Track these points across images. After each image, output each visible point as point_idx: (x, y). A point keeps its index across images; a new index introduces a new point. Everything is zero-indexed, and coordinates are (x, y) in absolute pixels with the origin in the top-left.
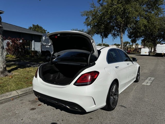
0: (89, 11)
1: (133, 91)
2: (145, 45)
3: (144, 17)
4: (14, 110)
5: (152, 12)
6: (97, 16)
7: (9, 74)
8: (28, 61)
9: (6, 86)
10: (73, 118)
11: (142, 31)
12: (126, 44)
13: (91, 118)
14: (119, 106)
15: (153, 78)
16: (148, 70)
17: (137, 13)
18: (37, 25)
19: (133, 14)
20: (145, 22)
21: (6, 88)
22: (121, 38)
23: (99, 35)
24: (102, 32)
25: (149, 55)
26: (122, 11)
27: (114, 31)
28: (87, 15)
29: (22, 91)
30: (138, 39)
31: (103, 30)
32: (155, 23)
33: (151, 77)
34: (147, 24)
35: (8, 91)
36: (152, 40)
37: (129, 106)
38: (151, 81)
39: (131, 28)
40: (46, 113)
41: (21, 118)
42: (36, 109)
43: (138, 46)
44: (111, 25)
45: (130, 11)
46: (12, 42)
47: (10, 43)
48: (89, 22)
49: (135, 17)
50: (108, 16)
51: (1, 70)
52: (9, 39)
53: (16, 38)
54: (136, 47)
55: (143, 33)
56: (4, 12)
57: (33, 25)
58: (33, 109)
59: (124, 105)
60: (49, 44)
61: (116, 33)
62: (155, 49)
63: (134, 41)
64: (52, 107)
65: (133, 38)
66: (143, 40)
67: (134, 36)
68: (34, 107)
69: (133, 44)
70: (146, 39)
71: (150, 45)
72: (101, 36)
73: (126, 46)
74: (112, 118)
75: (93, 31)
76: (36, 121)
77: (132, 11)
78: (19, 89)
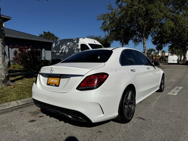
0: (105, 14)
1: (156, 101)
2: (173, 53)
3: (171, 18)
4: (11, 122)
5: (180, 13)
6: (115, 19)
7: (12, 84)
8: (36, 71)
9: (6, 96)
10: (78, 132)
11: (169, 35)
12: (150, 52)
13: (100, 132)
14: (137, 118)
15: (181, 88)
16: (175, 79)
17: (162, 14)
18: (49, 32)
19: (157, 15)
20: (172, 24)
21: (5, 98)
22: (144, 44)
23: (119, 42)
24: (122, 38)
25: (178, 64)
26: (144, 12)
27: (135, 37)
28: (103, 19)
29: (23, 102)
30: (164, 46)
31: (122, 35)
32: (183, 25)
33: (179, 86)
34: (174, 27)
35: (6, 101)
36: (181, 46)
37: (149, 118)
38: (179, 91)
39: (155, 32)
40: (47, 125)
41: (17, 131)
42: (36, 120)
43: (164, 54)
44: (132, 29)
45: (153, 12)
46: (19, 51)
47: (17, 52)
48: (106, 26)
49: (160, 19)
50: (128, 19)
51: (3, 79)
52: (16, 48)
53: (24, 46)
54: (162, 55)
55: (170, 37)
56: (11, 18)
57: (44, 32)
58: (32, 121)
59: (143, 117)
60: (60, 52)
61: (138, 38)
62: (185, 56)
63: (159, 48)
64: (55, 119)
65: (159, 44)
66: (170, 46)
67: (159, 42)
68: (34, 119)
69: (158, 52)
70: (174, 45)
71: (179, 52)
72: (121, 43)
73: (150, 54)
74: (126, 131)
75: (111, 37)
76: (33, 134)
77: (156, 12)
78: (20, 99)
